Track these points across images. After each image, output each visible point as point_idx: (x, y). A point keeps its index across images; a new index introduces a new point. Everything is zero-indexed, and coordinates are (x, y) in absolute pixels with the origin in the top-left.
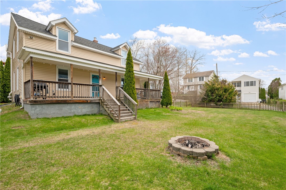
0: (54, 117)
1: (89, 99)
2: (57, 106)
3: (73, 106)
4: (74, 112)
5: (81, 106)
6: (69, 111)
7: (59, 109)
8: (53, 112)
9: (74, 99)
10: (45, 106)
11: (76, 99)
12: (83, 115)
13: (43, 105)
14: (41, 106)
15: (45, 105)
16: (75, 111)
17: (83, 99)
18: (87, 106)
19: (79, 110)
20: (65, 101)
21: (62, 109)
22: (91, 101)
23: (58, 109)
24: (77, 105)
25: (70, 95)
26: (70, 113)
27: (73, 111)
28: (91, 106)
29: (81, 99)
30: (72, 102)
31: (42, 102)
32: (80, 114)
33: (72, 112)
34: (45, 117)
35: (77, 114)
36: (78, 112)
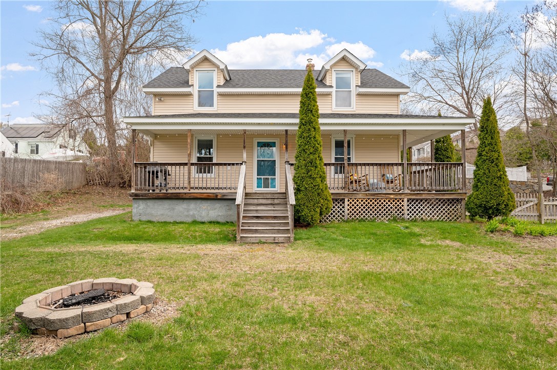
0: (163, 221)
1: (221, 191)
2: (166, 204)
3: (192, 205)
4: (193, 216)
5: (206, 205)
6: (186, 213)
7: (169, 209)
8: (161, 213)
9: (192, 191)
10: (150, 203)
11: (196, 191)
12: (210, 222)
13: (148, 201)
14: (144, 202)
15: (151, 201)
16: (195, 213)
17: (208, 191)
18: (218, 205)
19: (203, 213)
20: (177, 196)
21: (174, 209)
22: (224, 196)
23: (168, 207)
24: (199, 202)
25: (186, 185)
26: (187, 216)
27: (191, 213)
28: (227, 206)
29: (204, 191)
30: (189, 197)
31: (145, 196)
32: (206, 219)
33: (191, 215)
34: (149, 219)
35: (199, 219)
36: (200, 217)
